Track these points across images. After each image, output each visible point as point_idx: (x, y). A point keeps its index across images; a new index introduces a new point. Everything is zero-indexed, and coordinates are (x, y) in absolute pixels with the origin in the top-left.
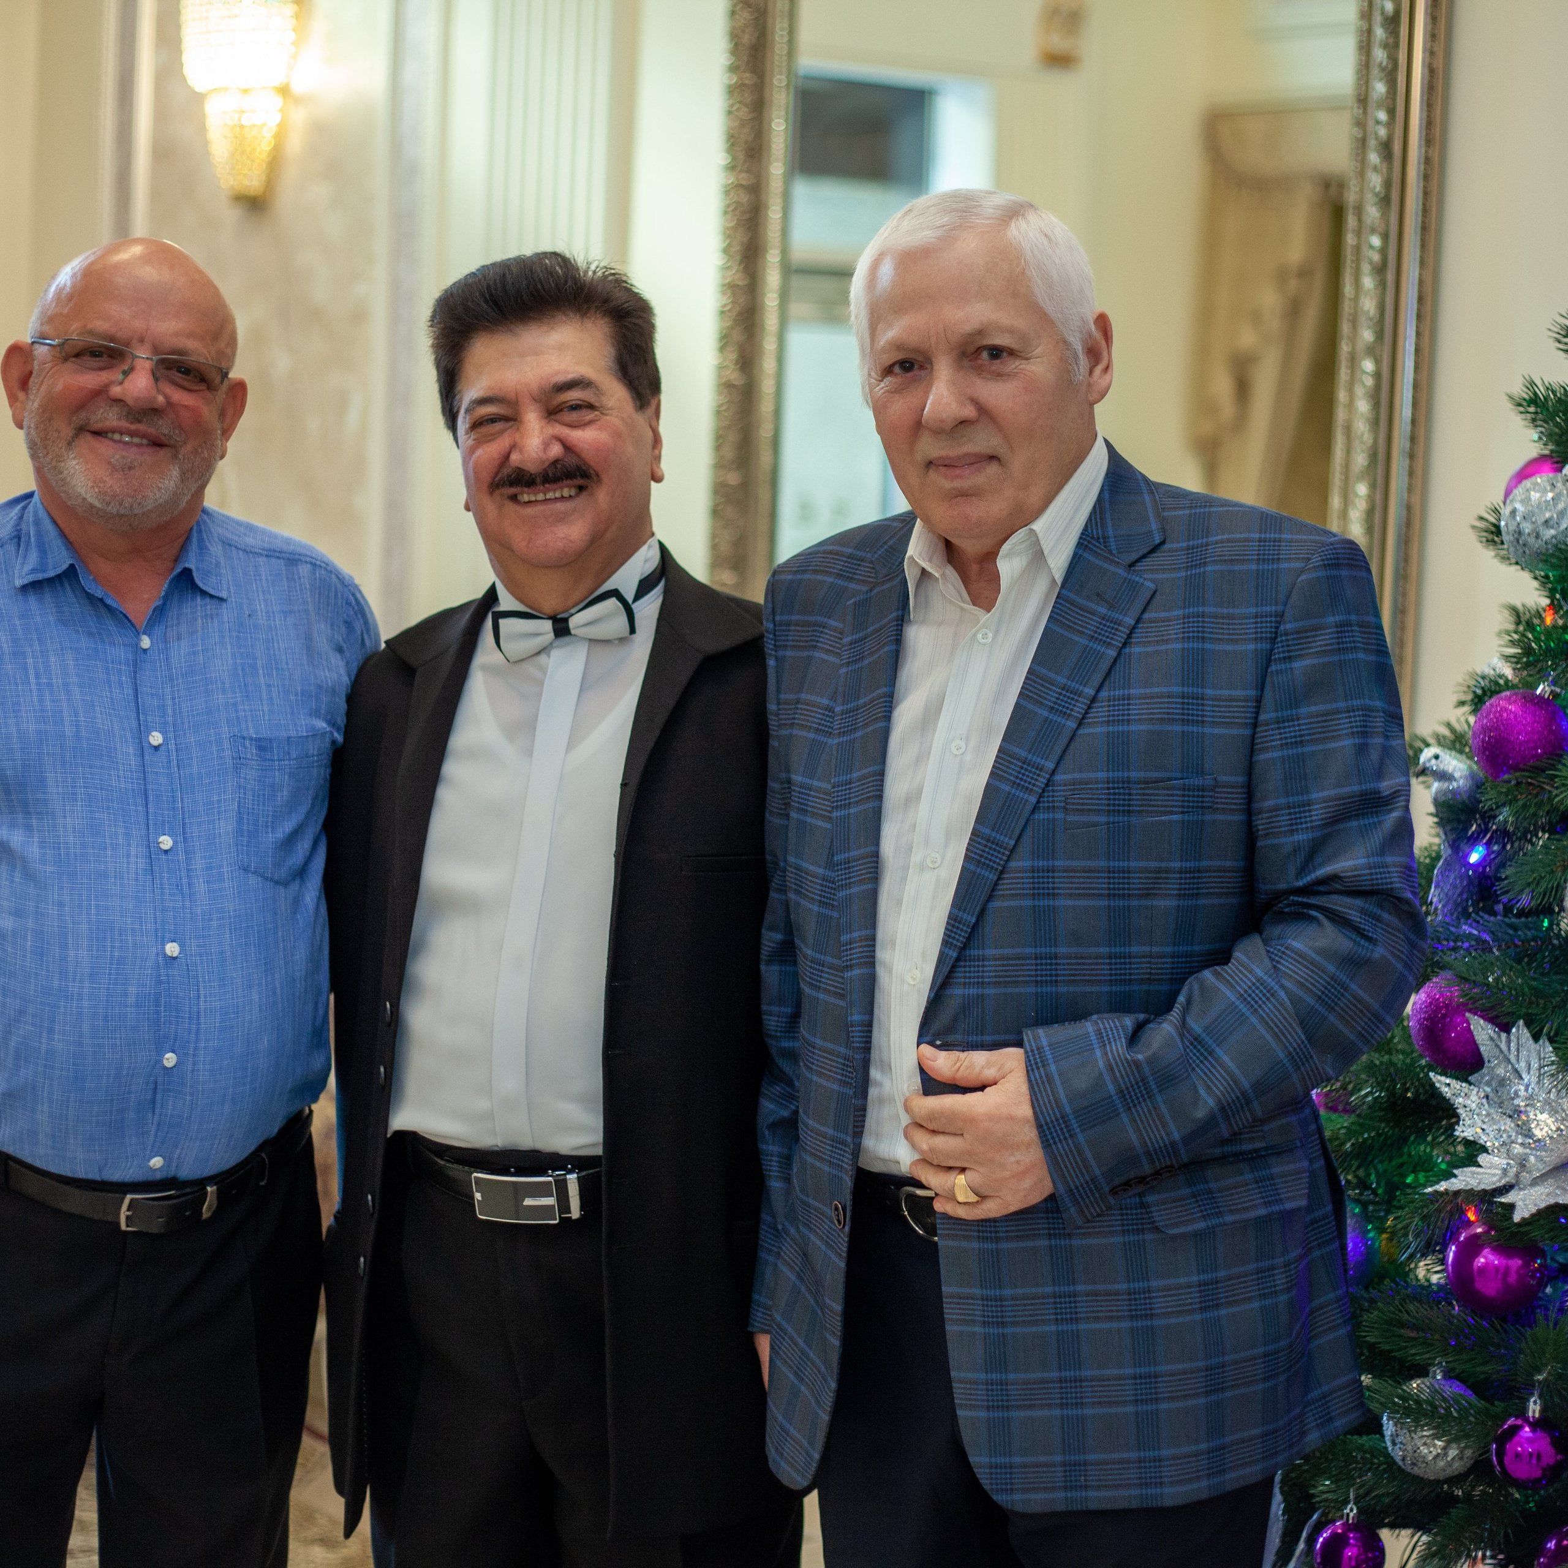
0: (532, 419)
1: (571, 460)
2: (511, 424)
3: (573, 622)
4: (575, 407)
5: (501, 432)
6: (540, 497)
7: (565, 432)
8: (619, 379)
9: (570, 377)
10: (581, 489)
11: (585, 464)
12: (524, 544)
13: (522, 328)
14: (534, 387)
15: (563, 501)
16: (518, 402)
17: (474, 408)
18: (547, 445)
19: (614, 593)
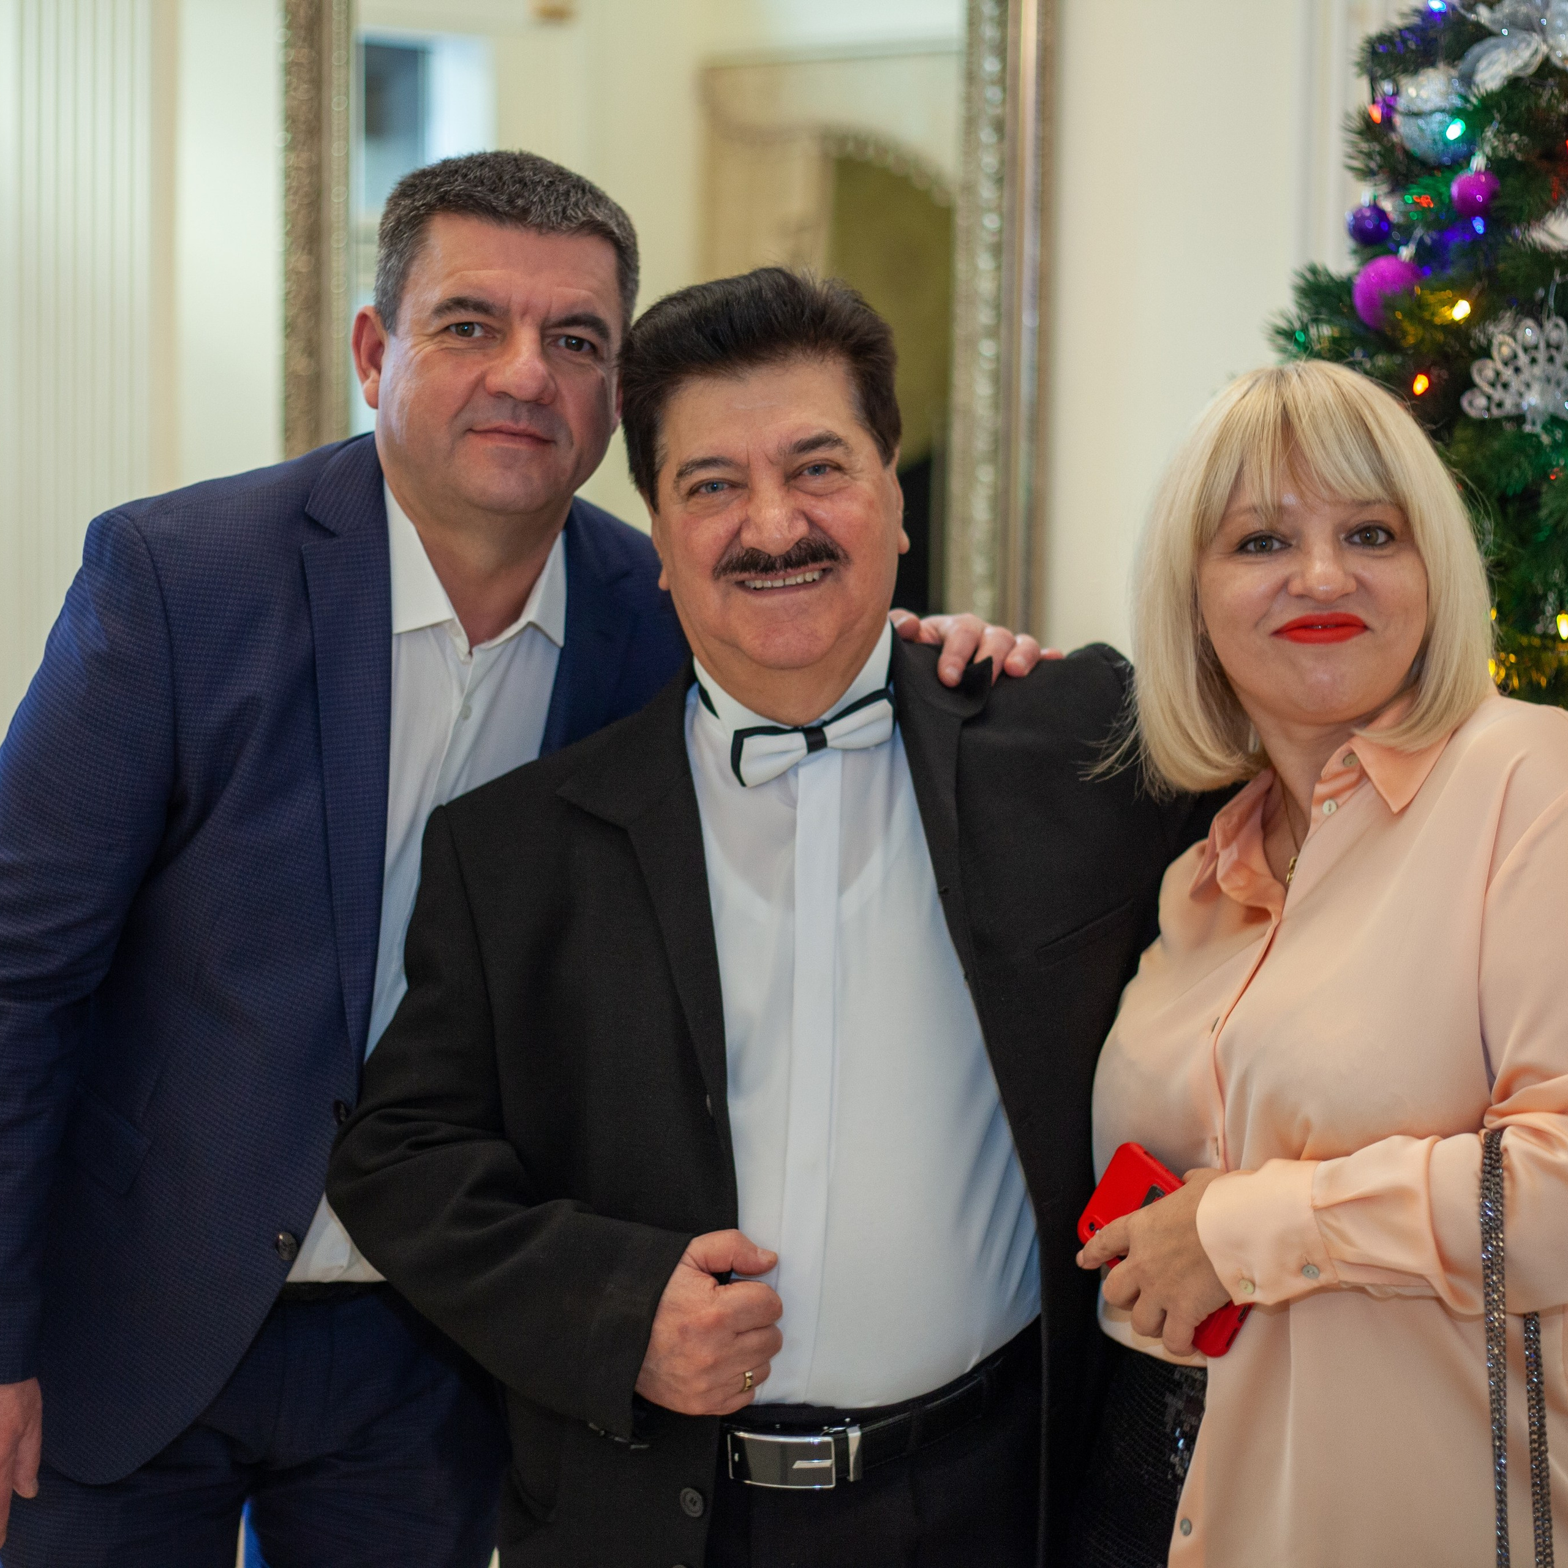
0: (769, 488)
1: (817, 540)
2: (740, 491)
3: (830, 732)
4: (818, 469)
5: (727, 504)
6: (779, 583)
7: (807, 503)
8: (868, 430)
9: (814, 433)
11: (833, 541)
12: (758, 642)
13: (750, 370)
14: (771, 447)
15: (805, 588)
16: (748, 466)
17: (692, 472)
18: (791, 521)
19: (884, 694)
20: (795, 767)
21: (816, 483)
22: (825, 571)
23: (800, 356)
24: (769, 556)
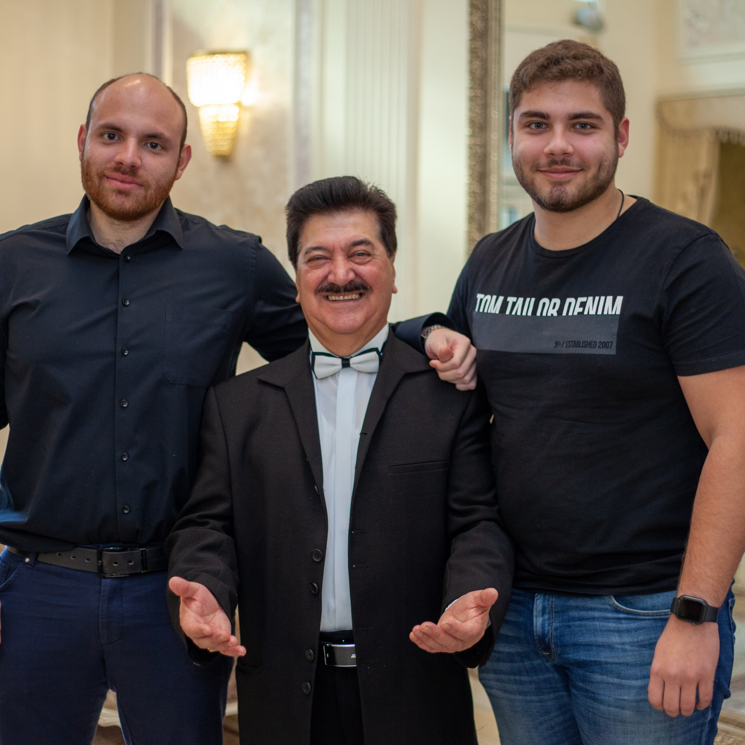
0: (340, 259)
1: (358, 281)
2: (329, 261)
3: (352, 361)
4: (361, 254)
5: (323, 265)
6: (341, 298)
7: (355, 266)
8: (381, 242)
10: (361, 295)
11: (365, 282)
12: (332, 321)
13: (337, 213)
14: (343, 244)
16: (333, 250)
17: (312, 251)
18: (347, 273)
19: (376, 350)
20: (338, 373)
21: (358, 259)
23: (357, 210)
24: (338, 287)
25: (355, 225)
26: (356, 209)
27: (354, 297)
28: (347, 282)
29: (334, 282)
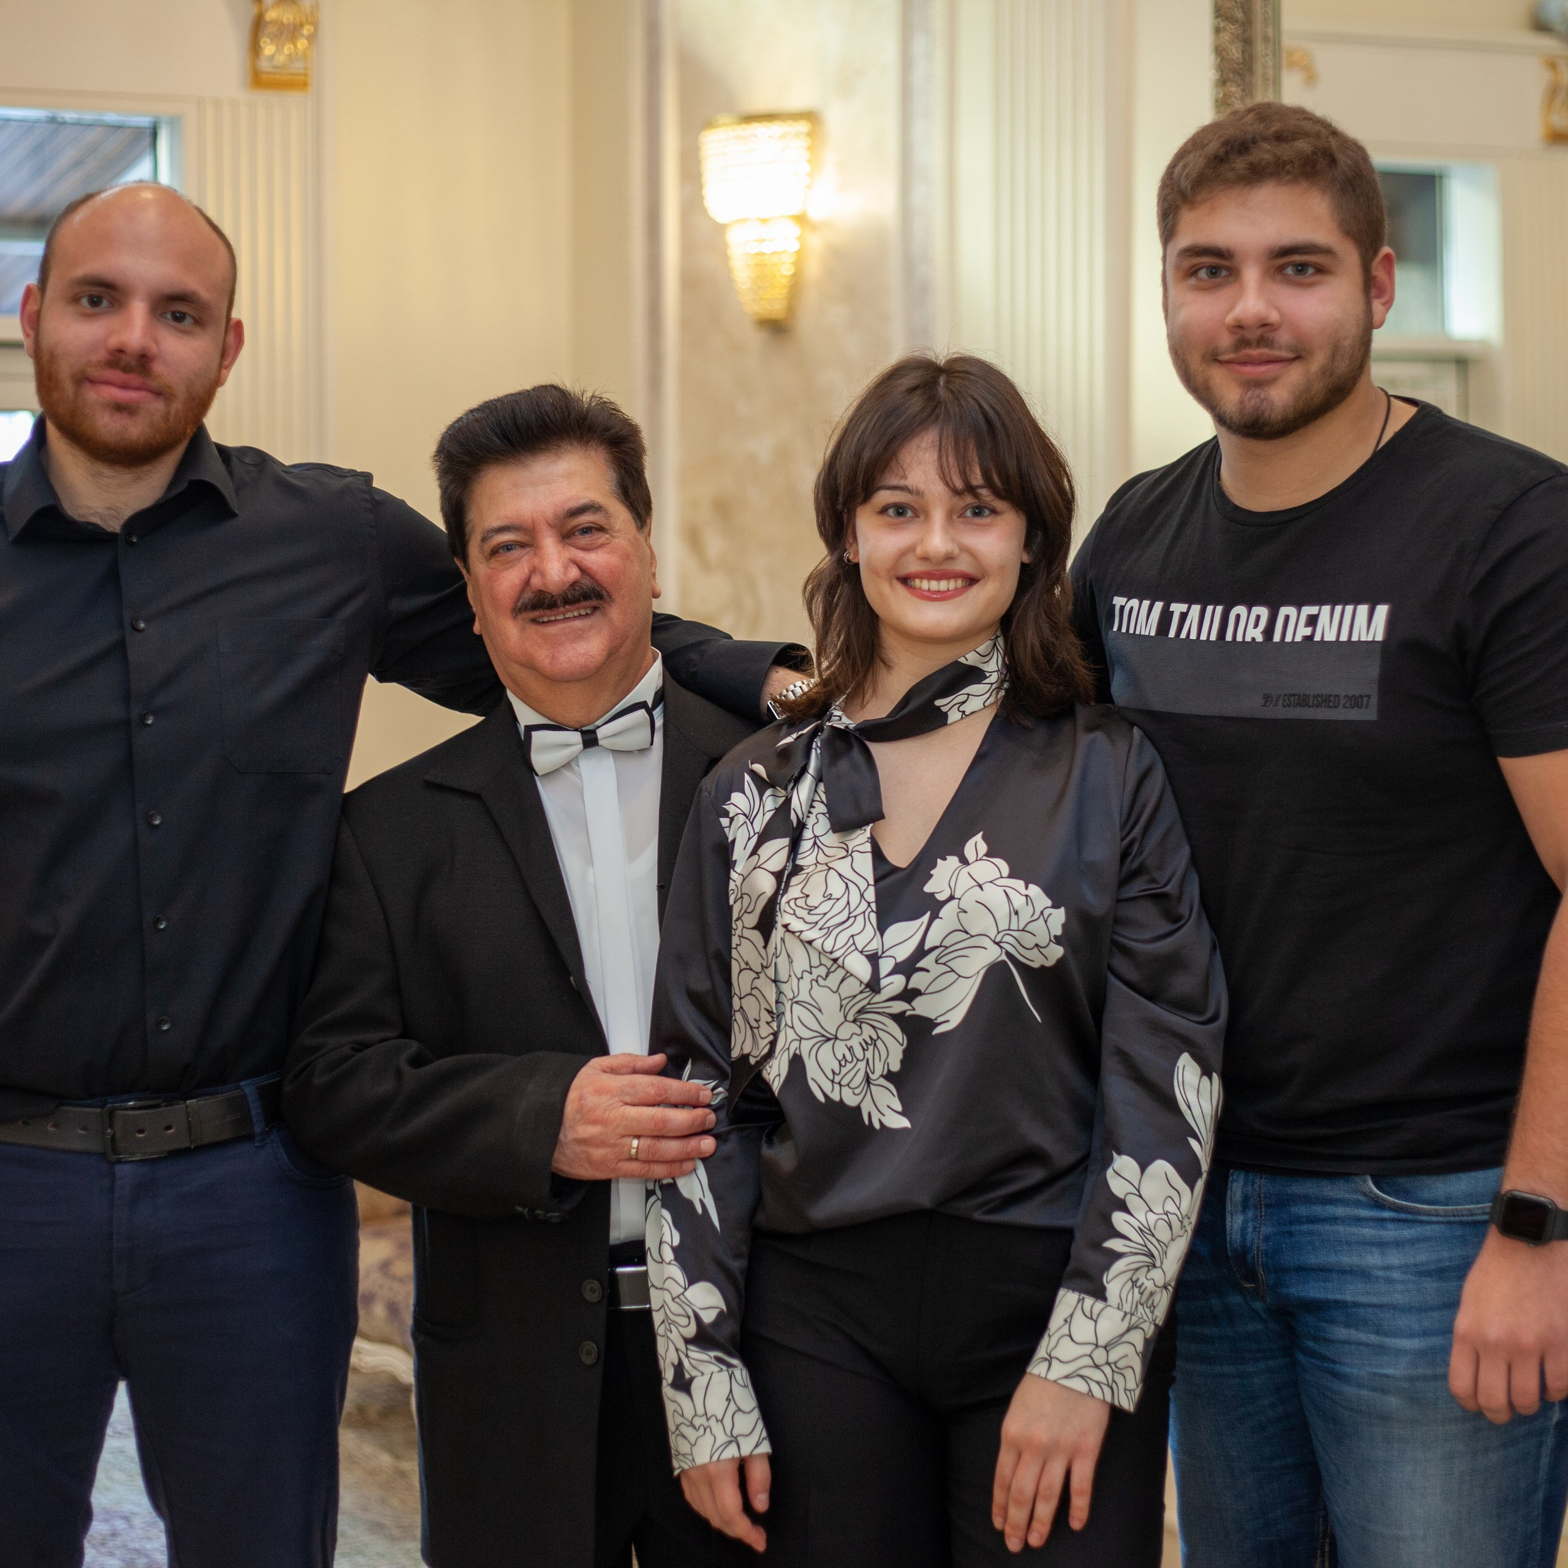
0: (549, 543)
1: (587, 582)
2: (528, 550)
3: (601, 733)
4: (586, 530)
5: (519, 559)
6: (561, 617)
7: (580, 555)
8: (622, 502)
9: (583, 501)
11: (599, 585)
12: (547, 661)
13: (531, 458)
14: (549, 513)
15: (579, 619)
16: (534, 528)
17: (492, 536)
18: (566, 568)
19: (642, 705)
20: (576, 759)
21: (585, 540)
22: (595, 609)
23: (569, 448)
24: (552, 596)
25: (570, 475)
26: (565, 445)
27: (583, 612)
28: (568, 585)
29: (542, 588)
